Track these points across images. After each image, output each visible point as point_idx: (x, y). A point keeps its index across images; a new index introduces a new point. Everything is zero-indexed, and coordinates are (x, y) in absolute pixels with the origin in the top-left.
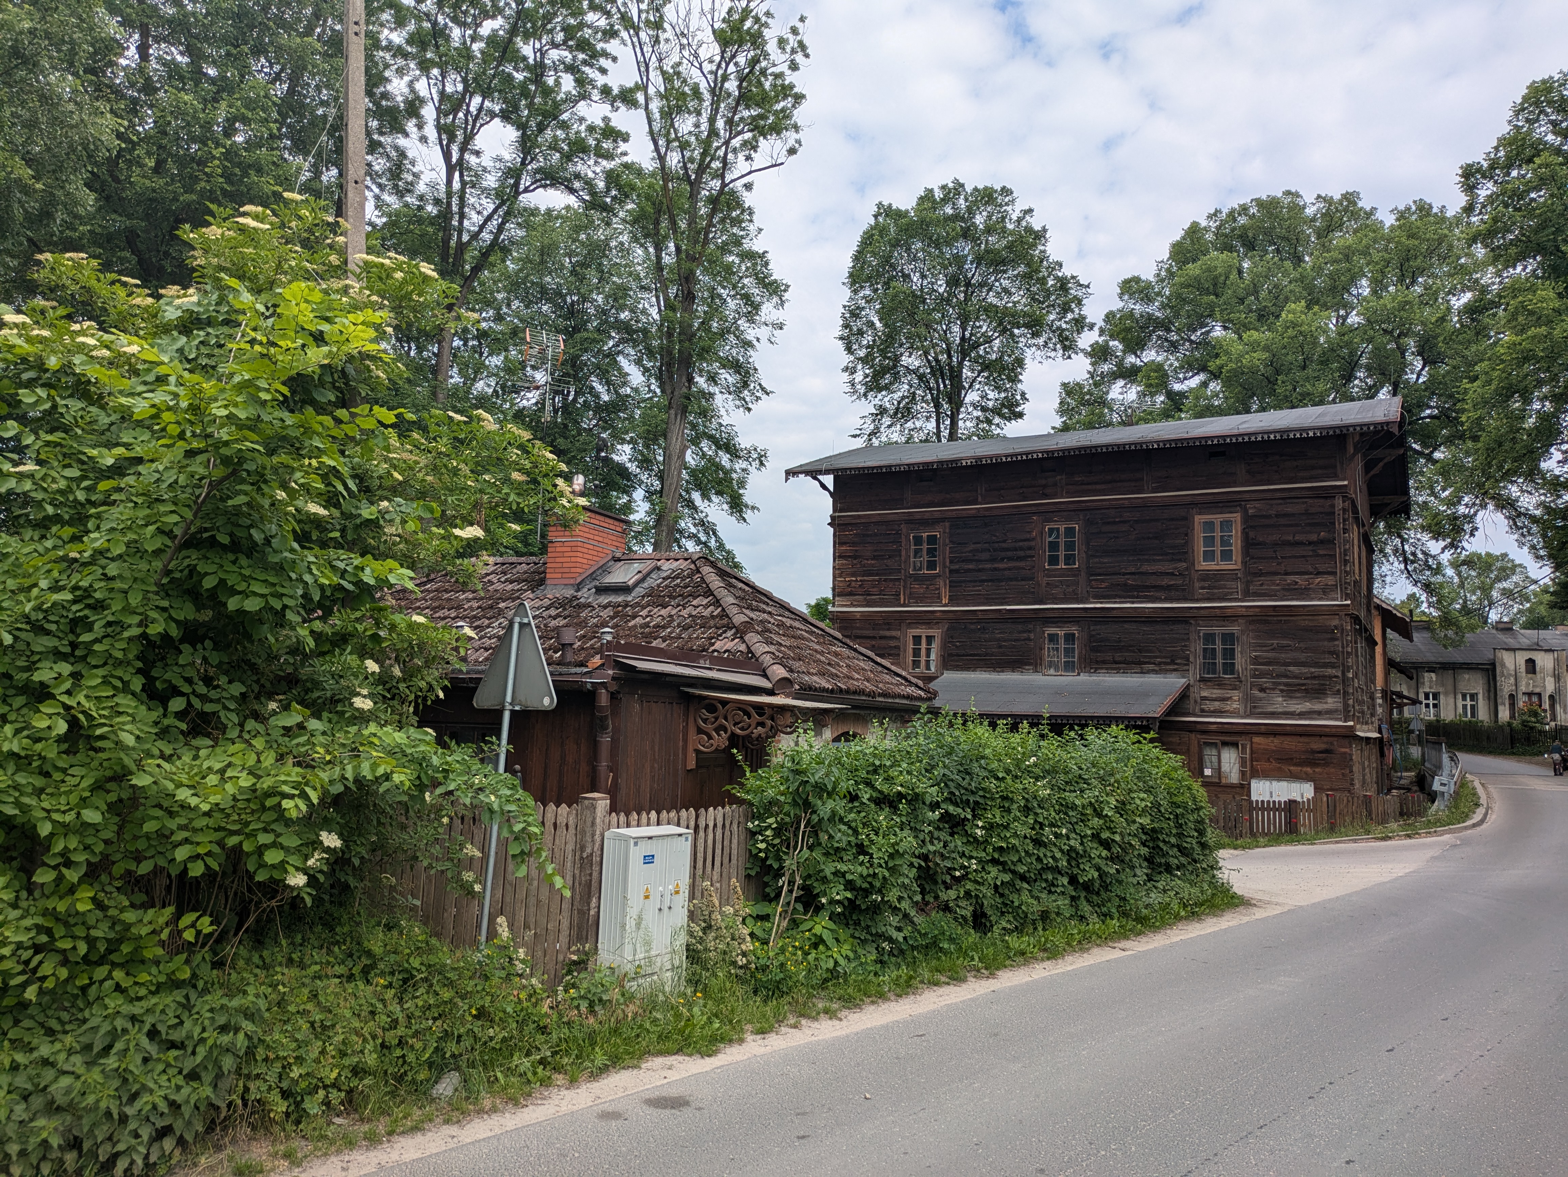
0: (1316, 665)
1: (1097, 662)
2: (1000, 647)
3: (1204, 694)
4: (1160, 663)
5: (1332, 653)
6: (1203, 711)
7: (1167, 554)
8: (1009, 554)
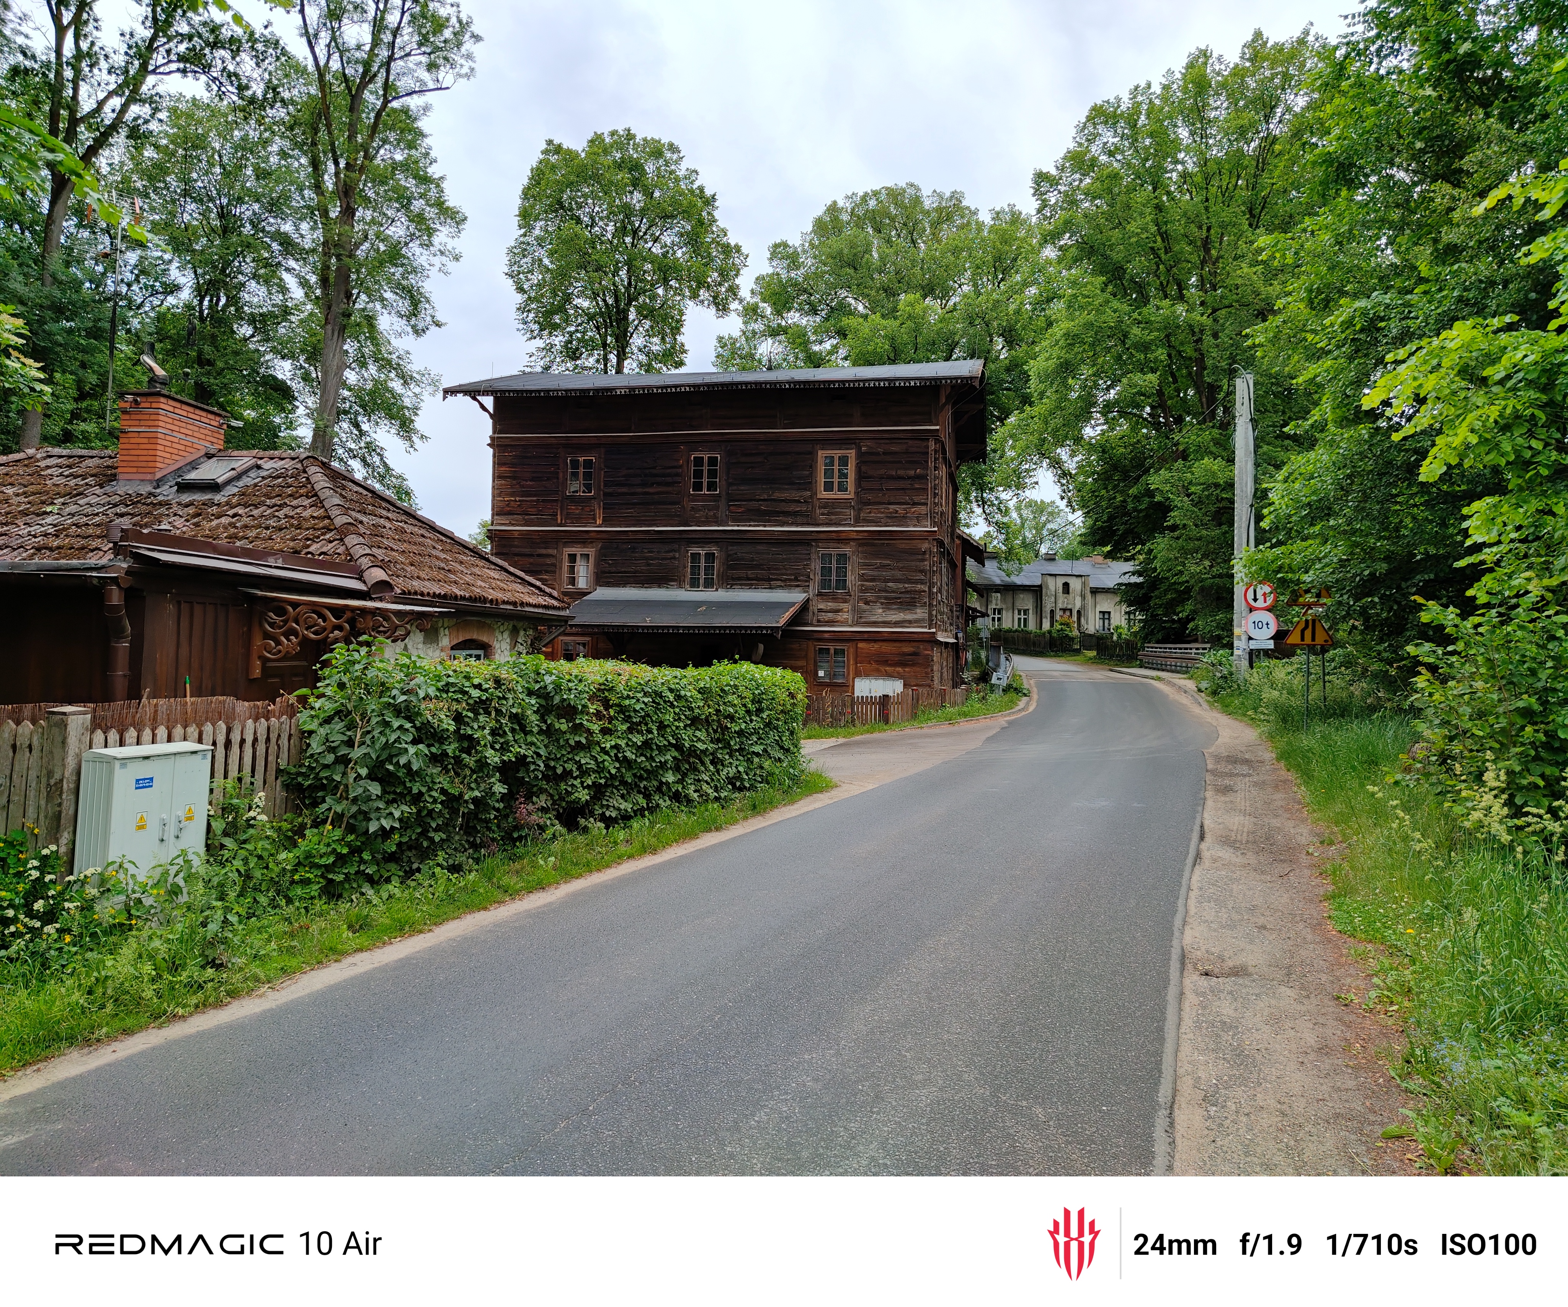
0: (909, 581)
1: (733, 579)
2: (649, 565)
3: (821, 606)
4: (785, 580)
5: (921, 571)
6: (819, 621)
7: (794, 484)
8: (659, 479)
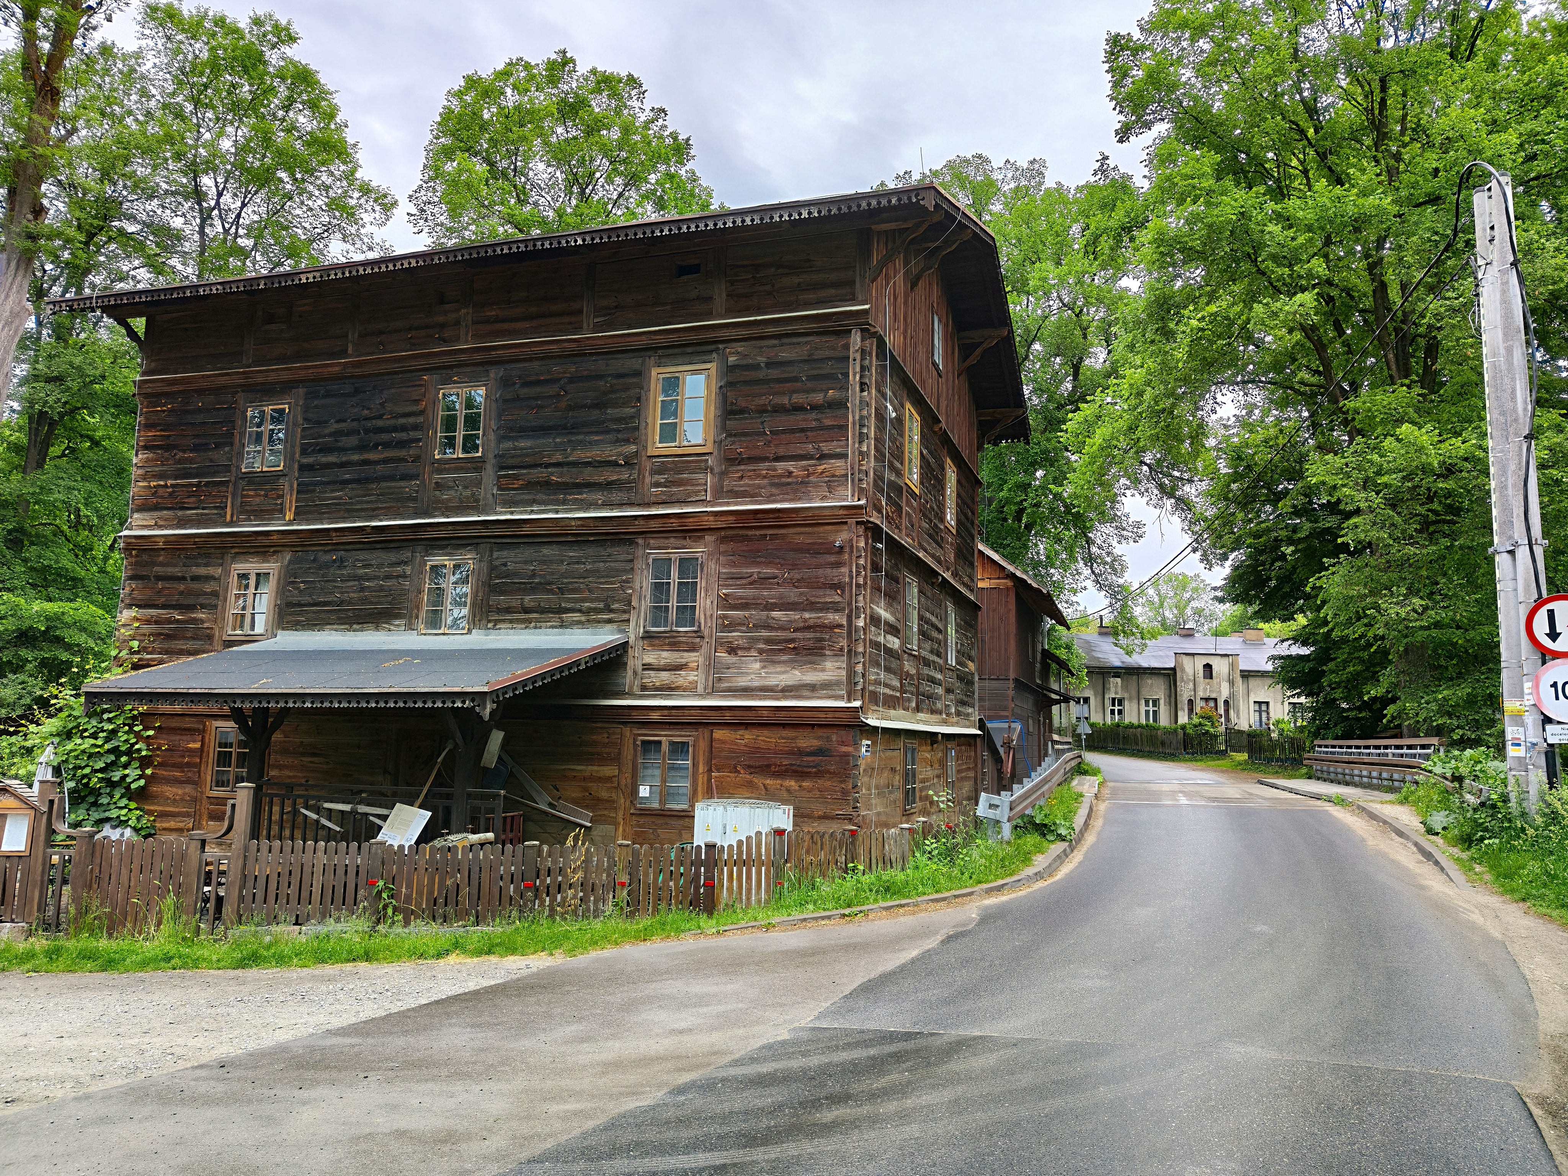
0: (812, 606)
1: (499, 611)
2: (362, 589)
3: (648, 659)
4: (589, 611)
5: (835, 587)
6: (644, 688)
7: (608, 431)
8: (385, 437)
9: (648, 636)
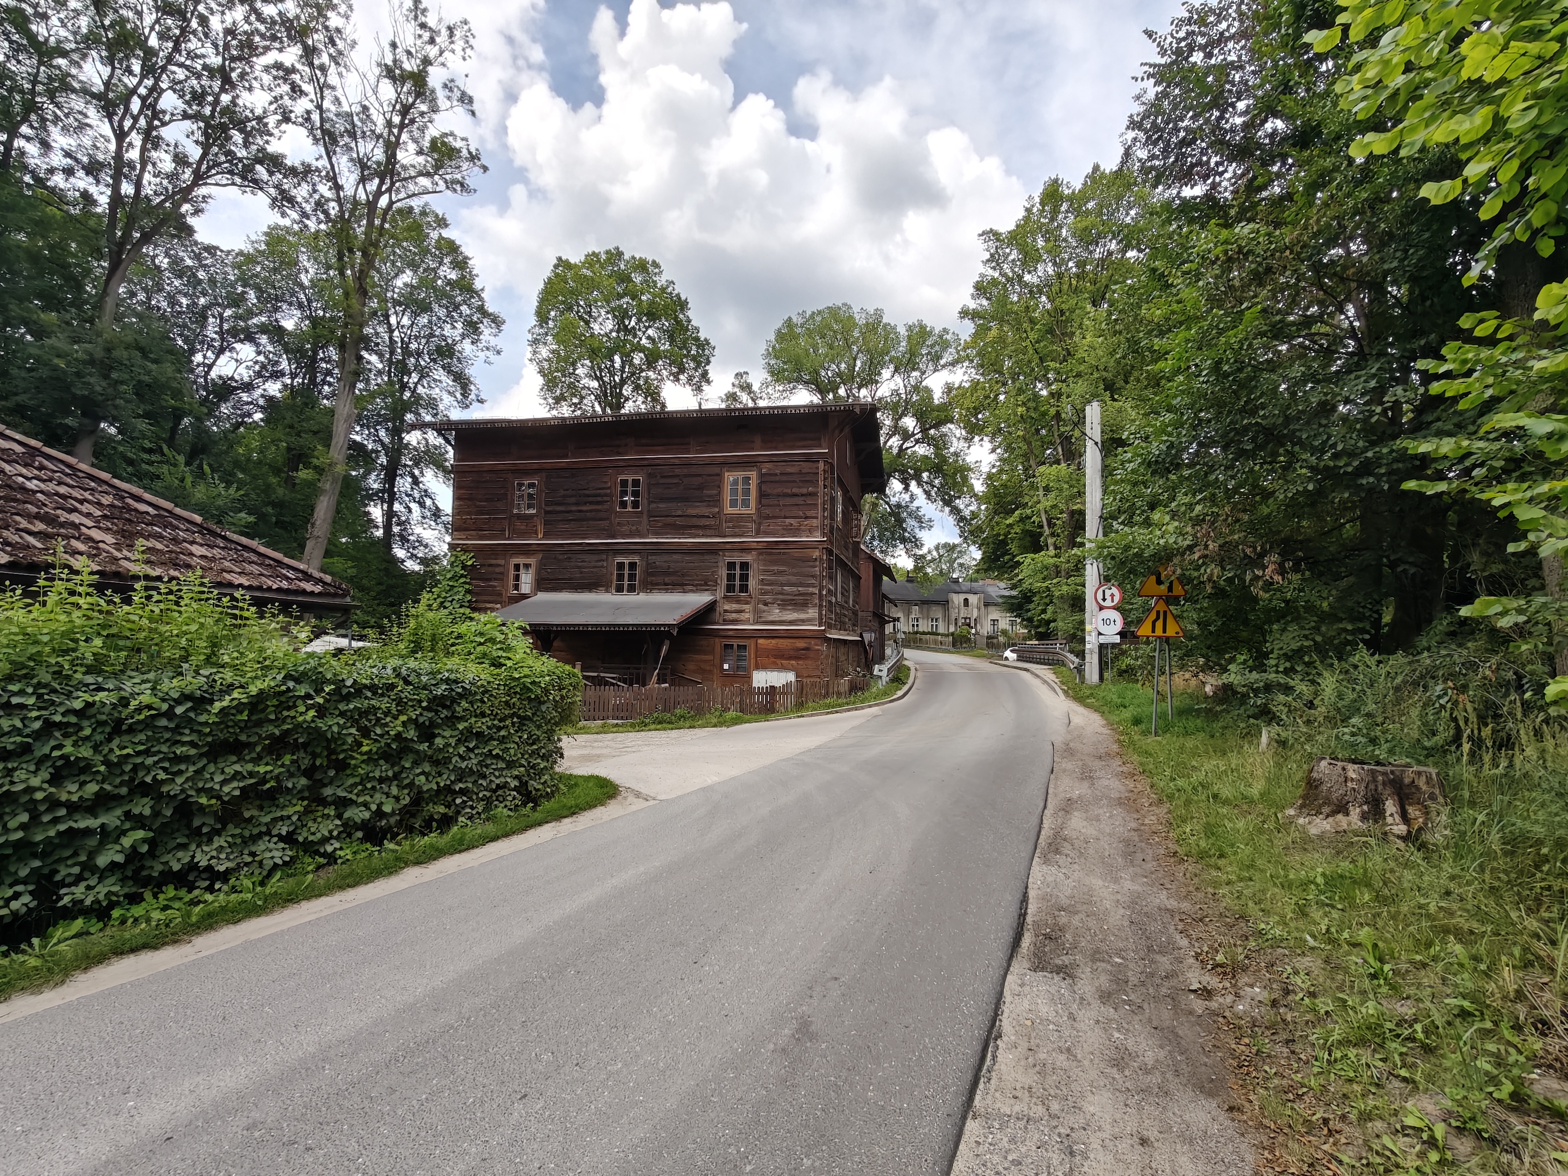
0: (801, 585)
1: (652, 584)
2: (581, 573)
3: (726, 607)
4: (695, 585)
5: (812, 576)
6: (725, 621)
7: (704, 501)
8: (590, 499)
9: (725, 597)
